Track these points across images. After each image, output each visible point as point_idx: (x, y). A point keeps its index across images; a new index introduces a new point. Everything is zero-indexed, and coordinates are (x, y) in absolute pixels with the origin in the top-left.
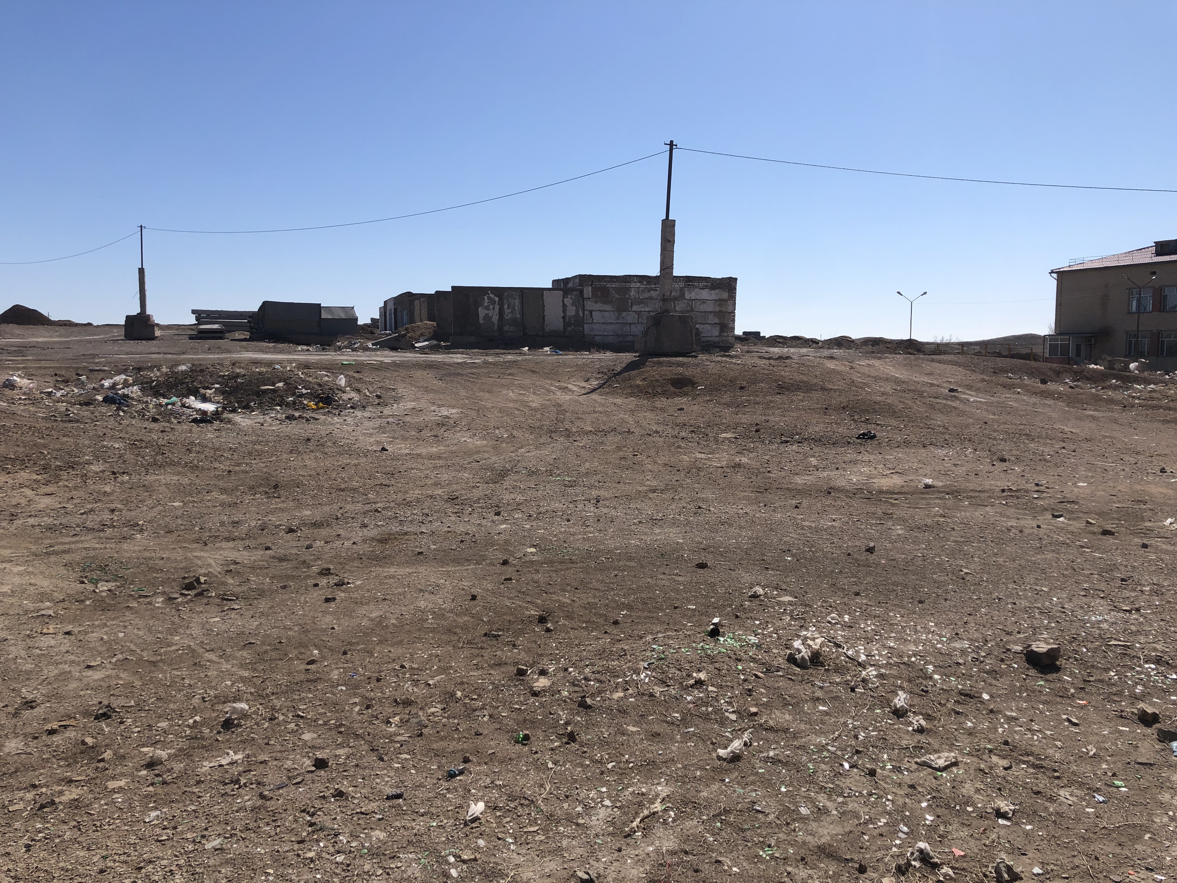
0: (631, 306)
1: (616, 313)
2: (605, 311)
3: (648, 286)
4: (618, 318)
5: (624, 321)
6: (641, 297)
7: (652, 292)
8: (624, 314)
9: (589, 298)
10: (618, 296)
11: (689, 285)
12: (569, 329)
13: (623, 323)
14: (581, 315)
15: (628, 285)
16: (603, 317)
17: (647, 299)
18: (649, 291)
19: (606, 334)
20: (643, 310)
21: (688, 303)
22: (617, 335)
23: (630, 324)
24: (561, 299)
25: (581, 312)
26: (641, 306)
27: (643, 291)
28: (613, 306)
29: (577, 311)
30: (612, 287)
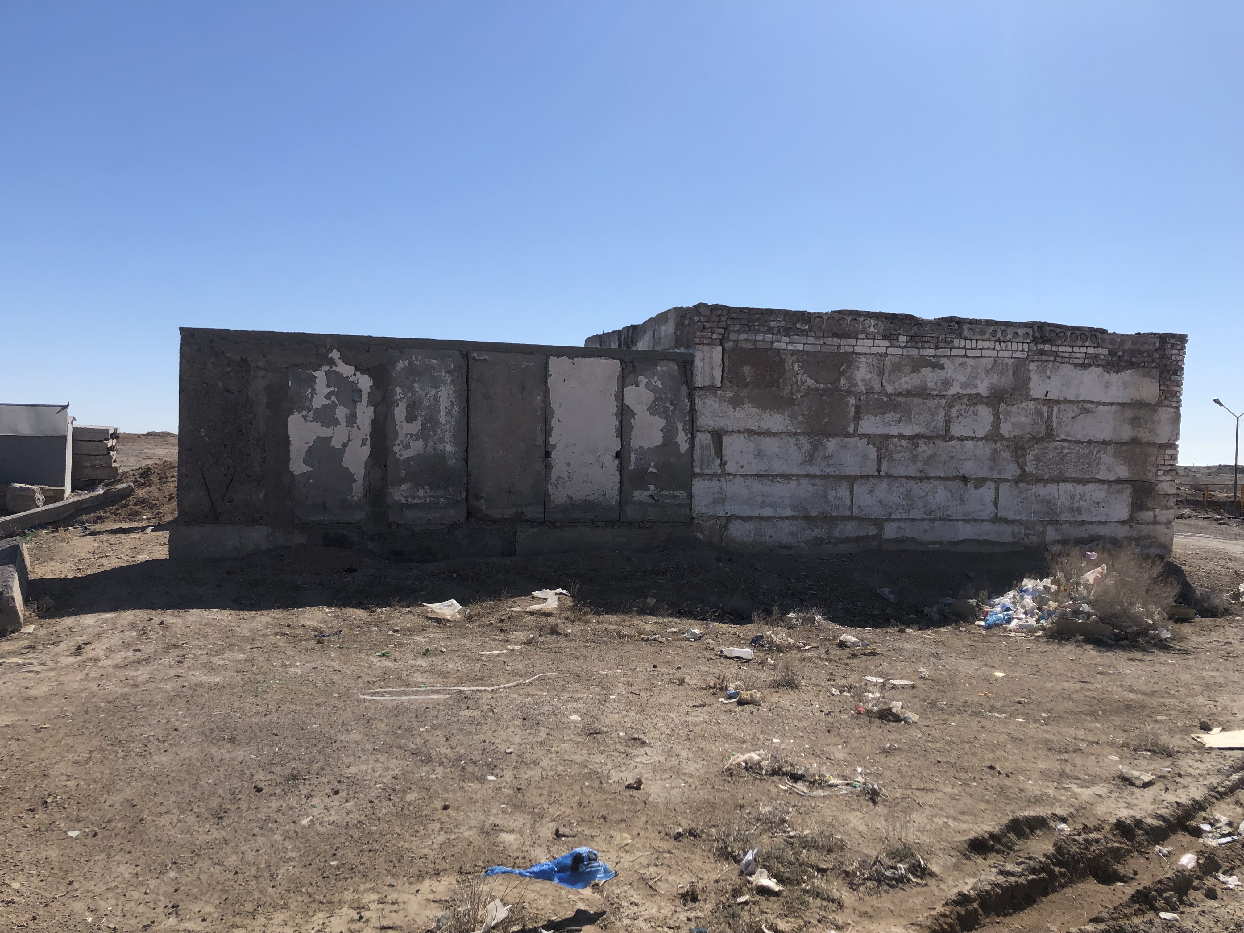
0: (857, 418)
1: (803, 440)
2: (767, 434)
3: (914, 352)
4: (811, 459)
5: (830, 471)
6: (889, 389)
7: (926, 372)
8: (832, 445)
9: (711, 389)
10: (811, 383)
11: (1042, 353)
12: (640, 495)
13: (825, 477)
14: (684, 447)
15: (847, 344)
16: (760, 454)
17: (909, 394)
18: (915, 370)
19: (767, 512)
20: (894, 431)
21: (1039, 413)
22: (807, 518)
23: (852, 480)
24: (614, 388)
25: (682, 439)
26: (888, 417)
27: (897, 368)
28: (793, 417)
29: (669, 434)
30: (794, 352)
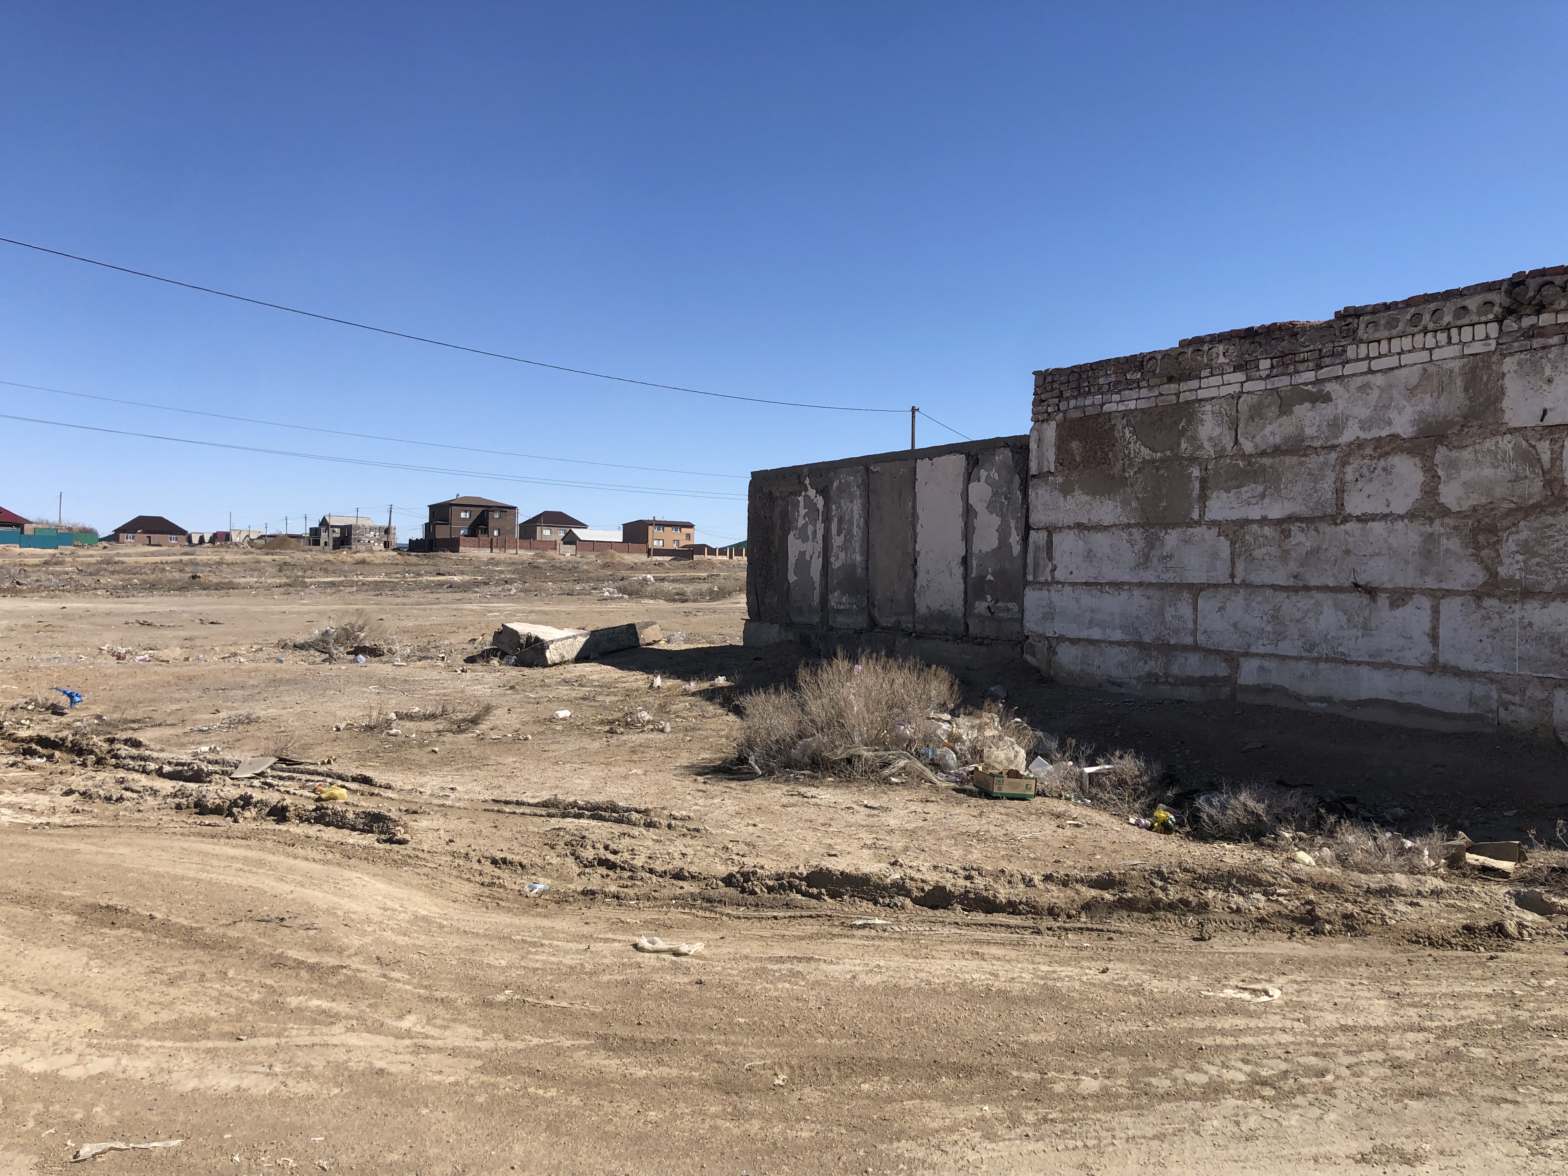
0: (1203, 498)
1: (1137, 533)
2: (1099, 528)
3: (1282, 382)
4: (1144, 561)
5: (1168, 577)
6: (1248, 447)
7: (1302, 410)
8: (1172, 538)
9: (1042, 476)
10: (1146, 452)
12: (981, 607)
13: (1162, 586)
14: (1016, 549)
15: (1187, 390)
16: (1089, 555)
17: (1277, 451)
18: (1285, 408)
19: (1096, 634)
20: (1255, 513)
22: (1140, 645)
23: (1196, 590)
25: (1015, 538)
26: (1247, 491)
27: (1256, 413)
28: (1125, 503)
29: (1003, 534)
30: (1126, 414)
